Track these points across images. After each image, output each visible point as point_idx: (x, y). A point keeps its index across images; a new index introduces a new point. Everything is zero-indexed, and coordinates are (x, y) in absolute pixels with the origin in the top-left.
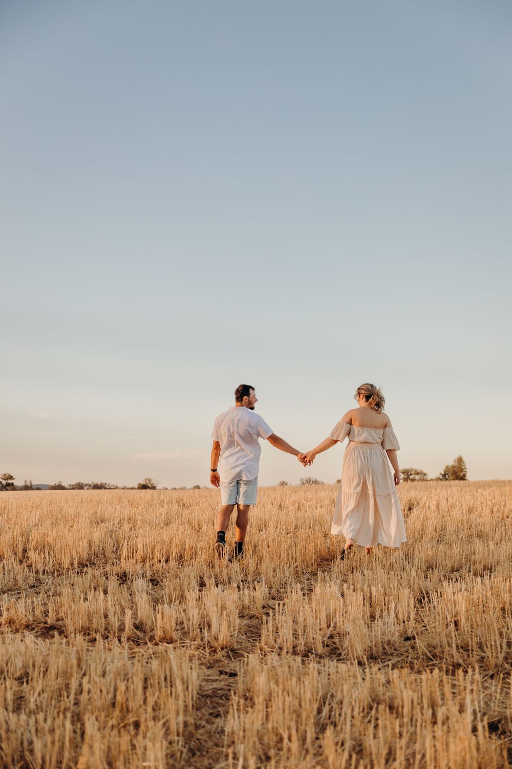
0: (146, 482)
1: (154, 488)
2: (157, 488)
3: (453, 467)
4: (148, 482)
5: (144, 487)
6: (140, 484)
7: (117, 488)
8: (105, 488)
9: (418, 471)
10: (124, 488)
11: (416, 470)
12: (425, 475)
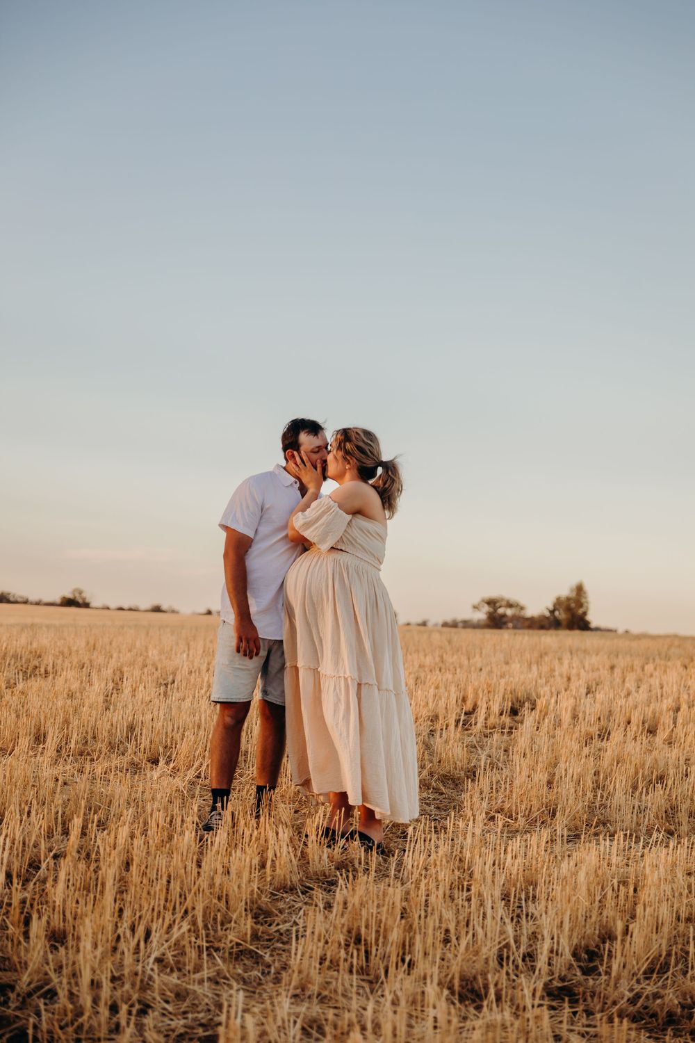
0: (74, 594)
1: (86, 605)
2: (91, 605)
3: (568, 599)
4: (77, 595)
5: (69, 603)
6: (64, 598)
7: (26, 602)
8: (9, 602)
9: (511, 602)
10: (38, 603)
11: (508, 602)
12: (522, 608)
